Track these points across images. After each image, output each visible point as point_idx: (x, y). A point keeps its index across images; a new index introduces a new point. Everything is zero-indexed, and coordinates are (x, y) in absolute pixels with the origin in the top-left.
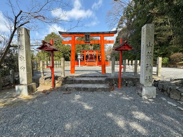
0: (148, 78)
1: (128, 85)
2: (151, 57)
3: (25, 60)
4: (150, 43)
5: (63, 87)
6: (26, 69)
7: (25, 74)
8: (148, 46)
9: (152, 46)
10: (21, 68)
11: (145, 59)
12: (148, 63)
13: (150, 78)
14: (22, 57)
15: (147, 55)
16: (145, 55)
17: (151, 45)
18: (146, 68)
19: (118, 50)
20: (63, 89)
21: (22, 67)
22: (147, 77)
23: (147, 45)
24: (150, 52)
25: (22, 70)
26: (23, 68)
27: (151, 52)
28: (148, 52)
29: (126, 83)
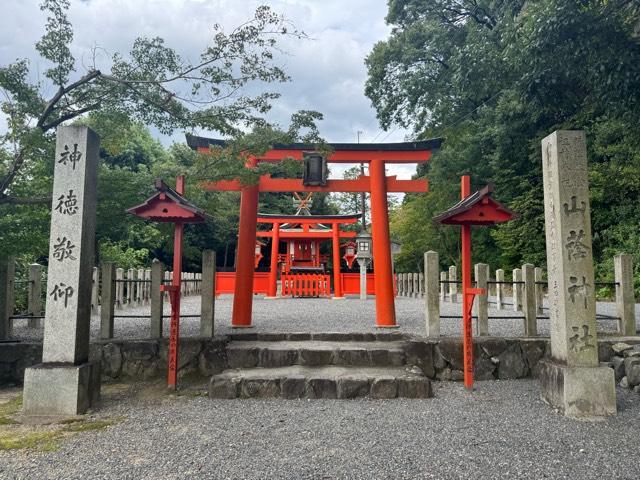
0: (581, 333)
1: (502, 372)
2: (583, 249)
3: (79, 259)
4: (574, 197)
5: (221, 380)
6: (75, 295)
7: (70, 316)
8: (570, 208)
9: (583, 211)
10: (57, 292)
11: (564, 259)
12: (575, 273)
13: (586, 334)
14: (66, 243)
15: (568, 243)
16: (563, 242)
17: (579, 206)
18: (569, 295)
19: (457, 222)
20: (224, 387)
21: (60, 288)
22: (575, 328)
23: (566, 204)
24: (578, 233)
25: (61, 300)
26: (63, 289)
27: (581, 231)
28: (572, 232)
29: (493, 363)
